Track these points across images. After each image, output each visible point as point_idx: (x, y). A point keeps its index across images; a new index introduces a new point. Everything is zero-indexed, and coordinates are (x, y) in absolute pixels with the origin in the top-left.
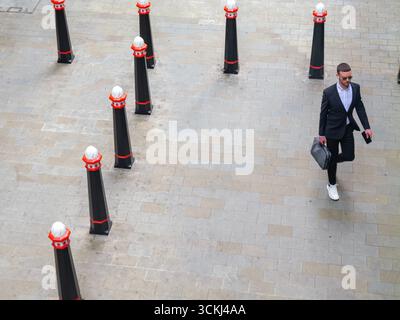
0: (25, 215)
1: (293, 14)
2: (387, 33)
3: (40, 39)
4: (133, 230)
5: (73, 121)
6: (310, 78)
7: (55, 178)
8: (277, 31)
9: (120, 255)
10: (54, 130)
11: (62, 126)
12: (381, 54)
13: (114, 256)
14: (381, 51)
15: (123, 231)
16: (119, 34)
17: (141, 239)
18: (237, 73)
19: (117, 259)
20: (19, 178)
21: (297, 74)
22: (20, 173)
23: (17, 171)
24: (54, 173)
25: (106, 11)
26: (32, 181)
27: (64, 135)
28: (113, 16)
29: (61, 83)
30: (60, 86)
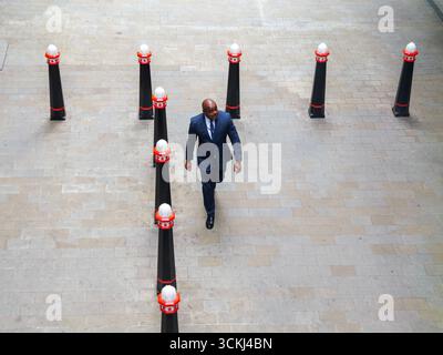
0: (81, 282)
1: (270, 56)
2: (365, 69)
3: (22, 97)
4: (199, 287)
5: (92, 180)
6: (312, 117)
7: (97, 241)
8: (261, 73)
9: (198, 313)
10: (76, 191)
11: (82, 187)
12: (369, 89)
13: (192, 316)
14: (367, 86)
15: (190, 288)
16: (104, 85)
17: (211, 295)
18: (239, 118)
19: (196, 318)
20: (59, 245)
21: (298, 114)
22: (59, 240)
23: (54, 238)
24: (94, 235)
25: (82, 63)
26: (74, 247)
27: (89, 195)
28: (90, 68)
29: (64, 142)
30: (63, 145)
